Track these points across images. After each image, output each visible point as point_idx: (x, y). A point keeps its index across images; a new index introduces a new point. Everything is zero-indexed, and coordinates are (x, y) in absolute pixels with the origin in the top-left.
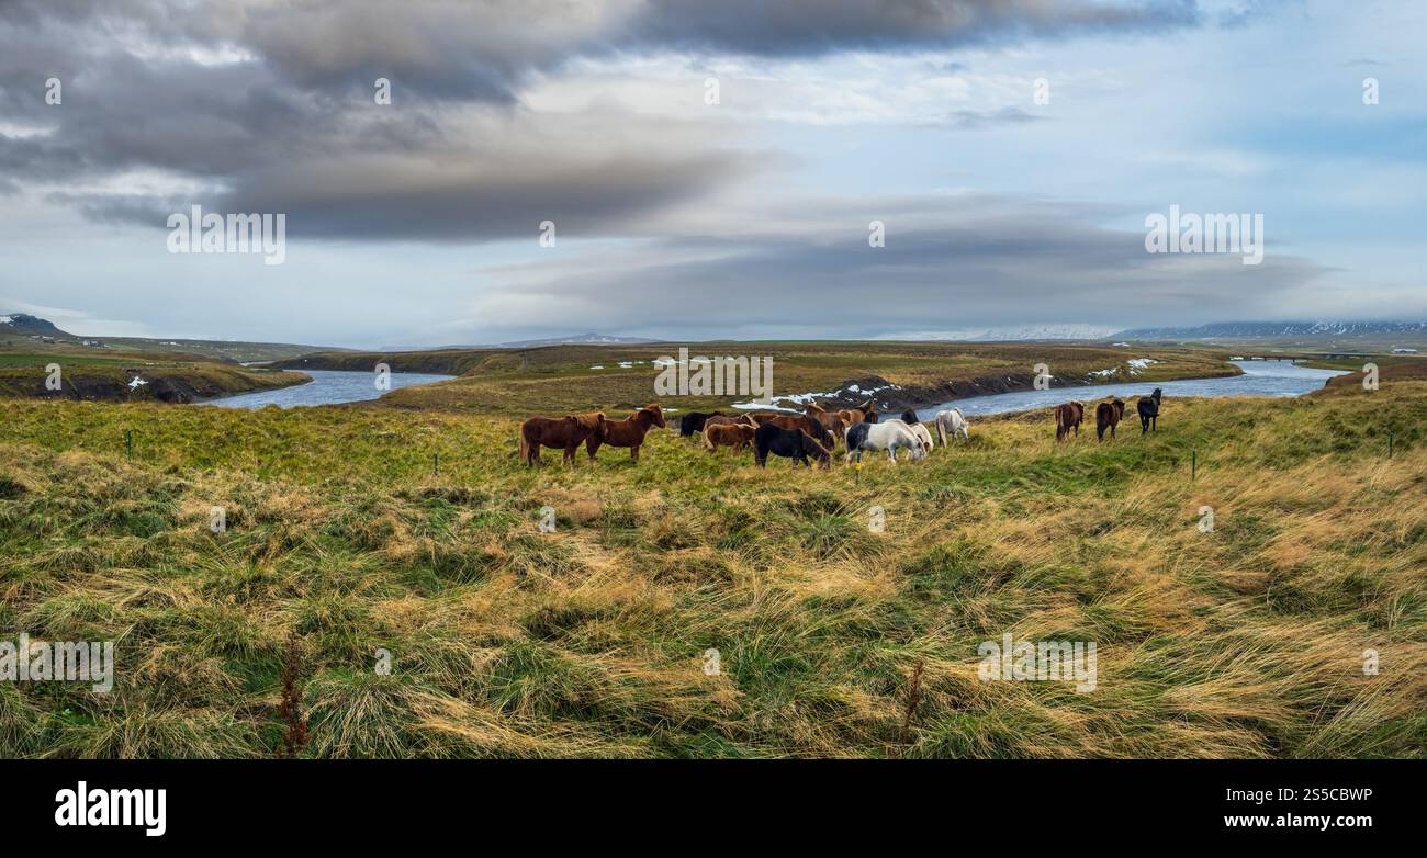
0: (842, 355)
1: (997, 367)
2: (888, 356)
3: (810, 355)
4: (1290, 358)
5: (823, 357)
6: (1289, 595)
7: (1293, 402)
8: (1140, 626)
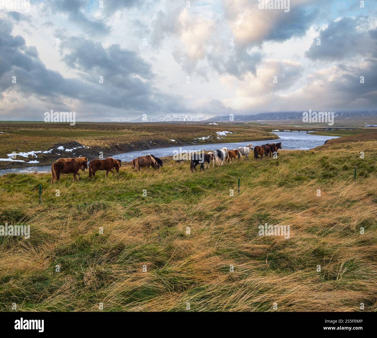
0: (53, 129)
1: (144, 136)
2: (82, 130)
3: (33, 129)
4: (305, 130)
5: (41, 131)
6: (280, 258)
7: (303, 152)
8: (189, 279)
